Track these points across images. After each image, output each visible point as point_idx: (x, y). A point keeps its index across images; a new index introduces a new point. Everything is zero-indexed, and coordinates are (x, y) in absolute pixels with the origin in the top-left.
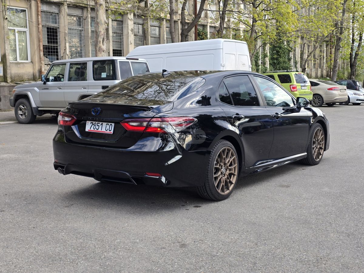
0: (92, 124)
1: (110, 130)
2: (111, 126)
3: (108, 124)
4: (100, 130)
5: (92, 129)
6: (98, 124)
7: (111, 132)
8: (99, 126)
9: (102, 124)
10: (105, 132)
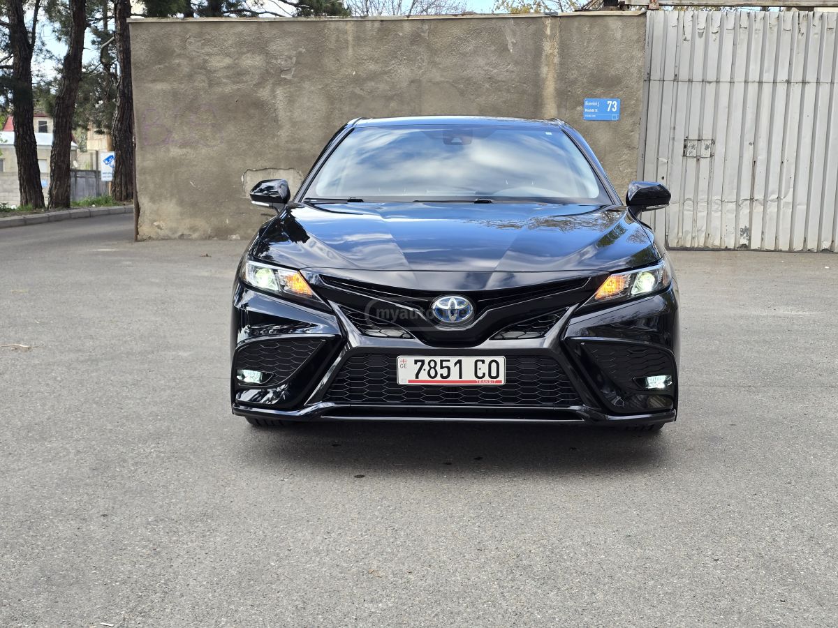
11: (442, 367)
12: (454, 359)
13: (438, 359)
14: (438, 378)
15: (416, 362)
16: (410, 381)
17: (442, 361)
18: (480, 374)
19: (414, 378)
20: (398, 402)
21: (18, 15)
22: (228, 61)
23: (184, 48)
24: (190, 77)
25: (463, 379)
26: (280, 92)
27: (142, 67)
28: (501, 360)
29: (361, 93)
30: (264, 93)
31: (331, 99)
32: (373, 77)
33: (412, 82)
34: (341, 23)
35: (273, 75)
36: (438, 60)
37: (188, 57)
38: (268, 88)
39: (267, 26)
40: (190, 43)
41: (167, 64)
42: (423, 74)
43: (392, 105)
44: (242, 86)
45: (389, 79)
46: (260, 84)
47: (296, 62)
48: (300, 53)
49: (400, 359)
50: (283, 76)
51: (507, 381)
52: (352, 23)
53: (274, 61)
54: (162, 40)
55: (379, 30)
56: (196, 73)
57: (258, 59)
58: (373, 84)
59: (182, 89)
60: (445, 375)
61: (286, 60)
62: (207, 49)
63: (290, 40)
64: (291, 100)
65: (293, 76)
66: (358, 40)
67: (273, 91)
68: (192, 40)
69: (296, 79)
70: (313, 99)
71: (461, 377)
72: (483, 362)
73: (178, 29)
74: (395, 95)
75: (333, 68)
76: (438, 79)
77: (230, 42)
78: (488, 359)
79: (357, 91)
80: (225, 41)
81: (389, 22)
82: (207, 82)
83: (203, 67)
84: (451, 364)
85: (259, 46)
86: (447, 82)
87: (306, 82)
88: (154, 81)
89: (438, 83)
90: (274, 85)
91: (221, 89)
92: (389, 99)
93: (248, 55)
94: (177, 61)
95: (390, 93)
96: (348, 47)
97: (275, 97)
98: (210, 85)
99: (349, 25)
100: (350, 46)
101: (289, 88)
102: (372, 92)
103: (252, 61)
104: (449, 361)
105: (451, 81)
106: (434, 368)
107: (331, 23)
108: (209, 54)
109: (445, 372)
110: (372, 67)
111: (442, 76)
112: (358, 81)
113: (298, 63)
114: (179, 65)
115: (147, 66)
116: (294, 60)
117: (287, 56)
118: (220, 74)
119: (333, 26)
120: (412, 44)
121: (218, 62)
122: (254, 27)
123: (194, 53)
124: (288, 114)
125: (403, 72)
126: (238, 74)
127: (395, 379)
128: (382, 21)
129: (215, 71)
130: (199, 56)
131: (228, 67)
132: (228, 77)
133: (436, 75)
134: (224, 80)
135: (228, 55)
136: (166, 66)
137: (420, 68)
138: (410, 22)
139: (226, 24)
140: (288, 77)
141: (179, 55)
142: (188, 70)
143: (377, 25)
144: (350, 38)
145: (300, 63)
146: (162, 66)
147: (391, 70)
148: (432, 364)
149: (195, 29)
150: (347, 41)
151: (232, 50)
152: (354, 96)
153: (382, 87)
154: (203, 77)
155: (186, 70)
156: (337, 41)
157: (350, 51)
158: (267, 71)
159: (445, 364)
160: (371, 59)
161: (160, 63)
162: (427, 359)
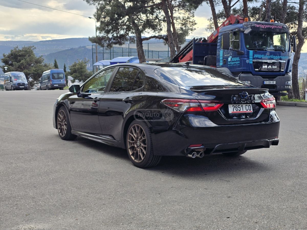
0: (233, 107)
1: (250, 109)
2: (249, 106)
3: (247, 105)
4: (241, 110)
5: (235, 111)
6: (239, 106)
7: (251, 111)
8: (240, 107)
9: (242, 106)
10: (246, 112)
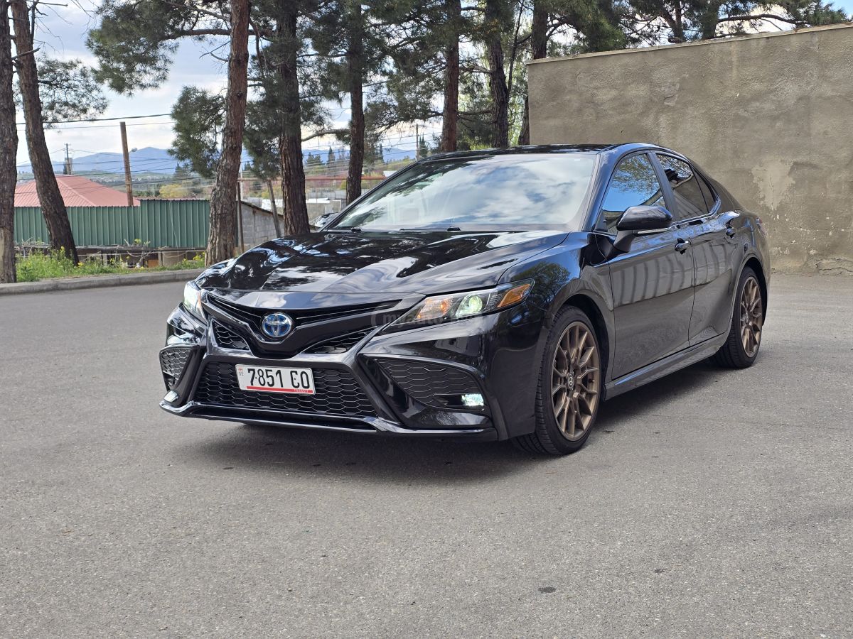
11: (268, 377)
12: (275, 370)
13: (264, 369)
14: (266, 386)
15: (249, 370)
16: (248, 387)
17: (267, 371)
18: (296, 385)
19: (250, 385)
20: (242, 405)
21: (497, 62)
22: (614, 93)
23: (574, 84)
24: (580, 111)
25: (284, 388)
26: (663, 119)
27: (537, 105)
28: (309, 371)
29: (745, 114)
30: (648, 122)
31: (713, 123)
32: (758, 97)
33: (800, 99)
34: (726, 44)
35: (657, 103)
36: (829, 74)
37: (578, 92)
38: (652, 116)
39: (652, 55)
40: (580, 79)
41: (559, 101)
42: (813, 89)
43: (778, 124)
44: (627, 116)
45: (775, 98)
46: (644, 113)
47: (679, 88)
48: (684, 78)
49: (238, 367)
50: (666, 103)
51: (317, 390)
52: (737, 43)
53: (658, 89)
54: (555, 78)
55: (765, 47)
56: (584, 107)
57: (642, 88)
58: (758, 104)
59: (572, 123)
60: (271, 383)
61: (669, 87)
62: (596, 83)
63: (674, 67)
64: (674, 127)
65: (677, 103)
66: (743, 60)
67: (656, 119)
68: (581, 76)
69: (679, 106)
70: (696, 124)
71: (282, 386)
72: (296, 372)
73: (569, 66)
74: (782, 113)
75: (717, 91)
76: (830, 93)
77: (616, 74)
78: (299, 371)
79: (742, 112)
80: (612, 73)
81: (776, 38)
82: (594, 115)
83: (591, 102)
84: (273, 373)
85: (644, 76)
86: (840, 95)
87: (690, 108)
88: (547, 118)
89: (829, 98)
90: (658, 113)
91: (607, 121)
92: (775, 118)
93: (633, 86)
94: (568, 97)
95: (776, 113)
96: (732, 68)
97: (658, 125)
98: (598, 118)
99: (734, 45)
100: (734, 67)
101: (672, 115)
102: (756, 112)
103: (638, 91)
104: (271, 371)
105: (844, 94)
106: (262, 376)
107: (715, 45)
108: (596, 88)
109: (269, 380)
110: (757, 86)
111: (833, 90)
112: (742, 102)
113: (681, 89)
114: (570, 101)
115: (542, 105)
116: (678, 86)
117: (670, 83)
118: (606, 107)
119: (717, 48)
120: (800, 59)
121: (605, 95)
122: (639, 57)
123: (583, 88)
124: (671, 141)
125: (790, 90)
126: (623, 105)
127: (237, 385)
128: (768, 38)
129: (602, 104)
130: (588, 91)
131: (613, 99)
132: (614, 109)
133: (827, 90)
134: (610, 112)
135: (614, 87)
136: (558, 103)
137: (809, 83)
138: (799, 36)
139: (613, 57)
140: (671, 104)
141: (570, 91)
142: (577, 104)
143: (762, 43)
144: (734, 59)
145: (683, 89)
146: (555, 103)
147: (777, 88)
148: (260, 372)
149: (584, 64)
150: (731, 62)
151: (619, 82)
152: (737, 118)
153: (768, 106)
154: (592, 110)
155: (576, 105)
156: (721, 63)
157: (735, 72)
158: (651, 100)
159: (269, 373)
160: (757, 78)
161: (553, 101)
162: (257, 368)
